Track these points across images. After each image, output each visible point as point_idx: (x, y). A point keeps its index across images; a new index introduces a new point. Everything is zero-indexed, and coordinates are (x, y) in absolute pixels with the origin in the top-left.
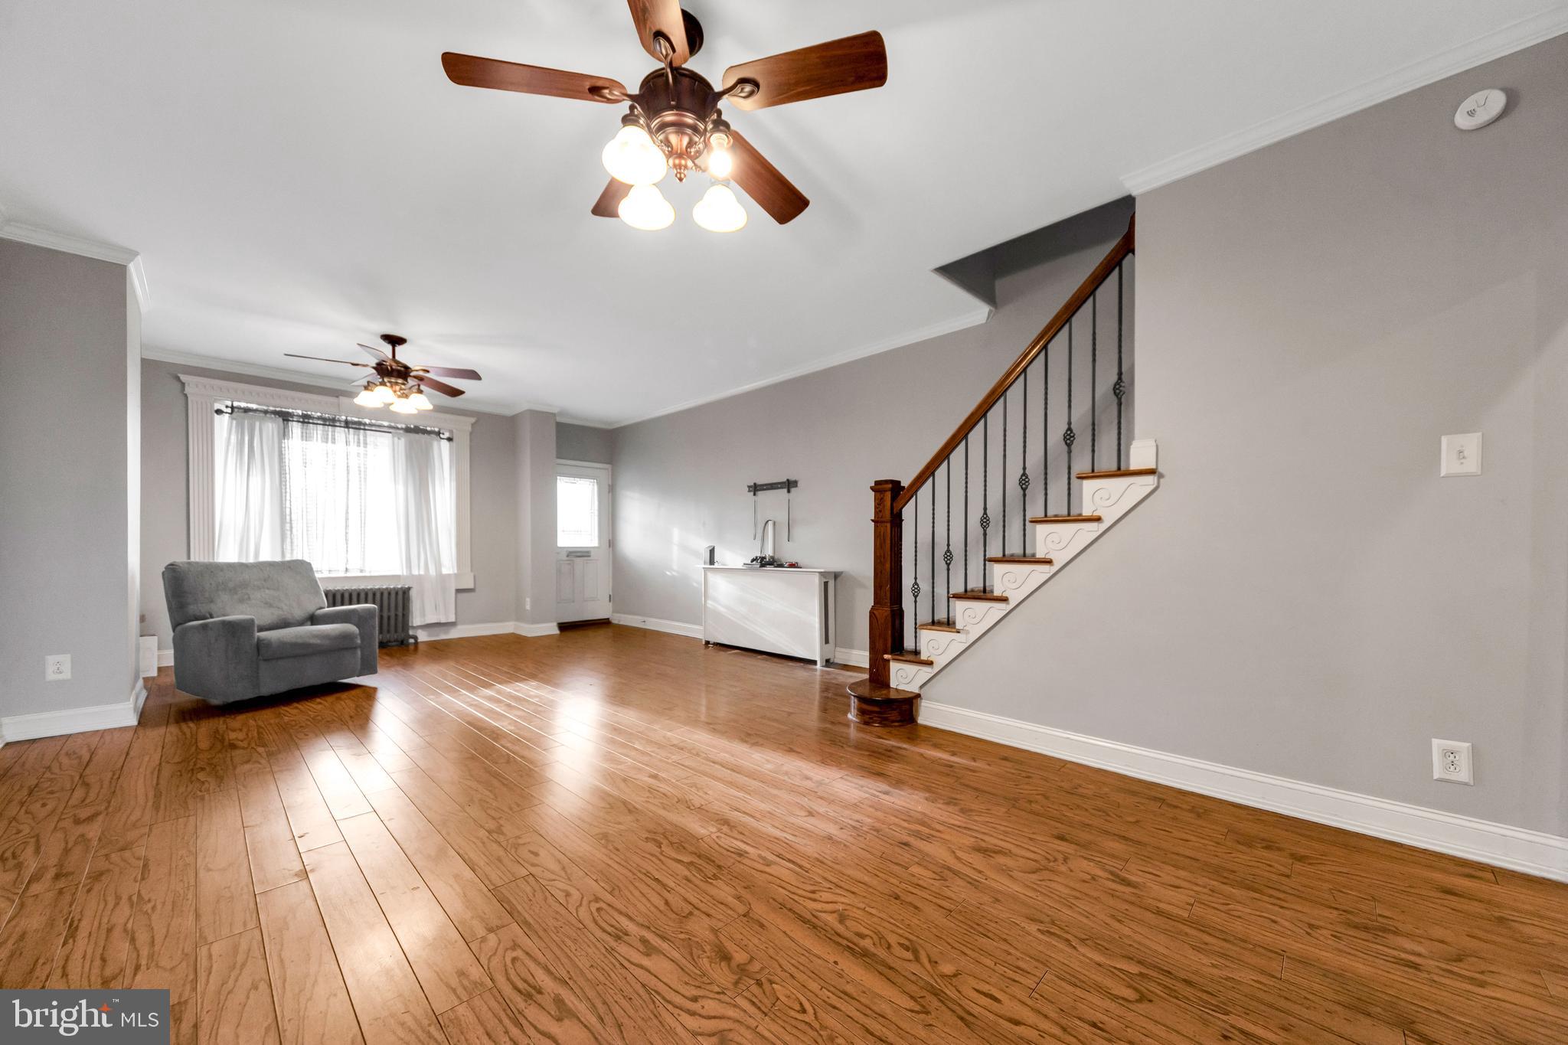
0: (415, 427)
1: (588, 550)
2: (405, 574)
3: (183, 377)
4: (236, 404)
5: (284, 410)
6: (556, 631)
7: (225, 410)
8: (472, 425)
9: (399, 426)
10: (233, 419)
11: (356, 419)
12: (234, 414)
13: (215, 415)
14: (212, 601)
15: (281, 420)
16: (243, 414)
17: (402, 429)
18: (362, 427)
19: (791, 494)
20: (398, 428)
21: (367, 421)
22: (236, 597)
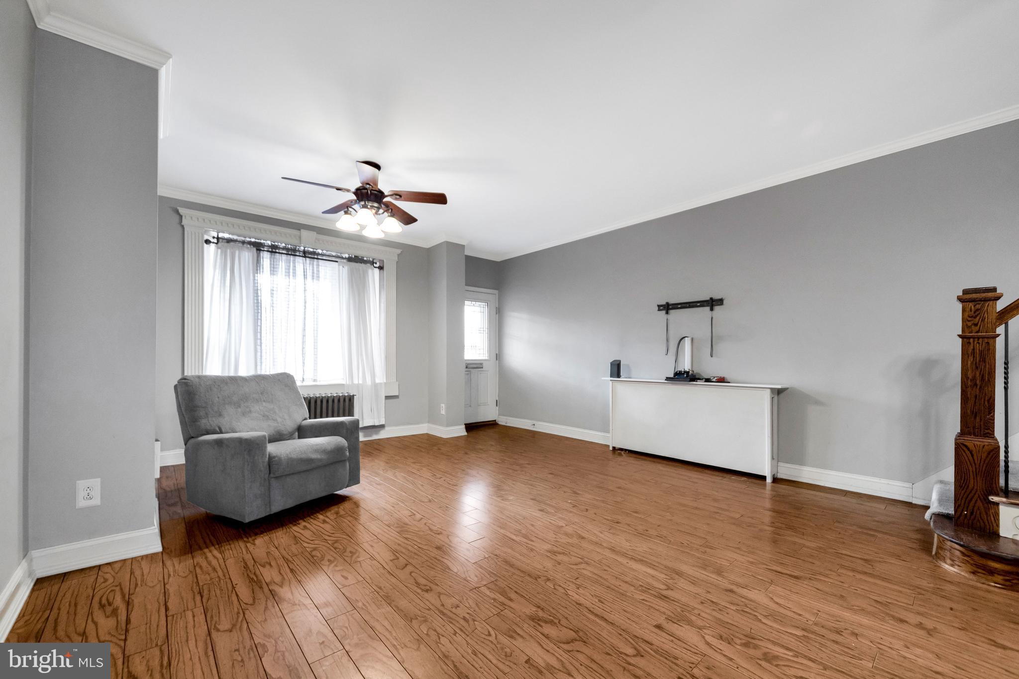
0: (355, 256)
1: (482, 362)
2: (348, 383)
3: (182, 211)
4: (221, 235)
5: (257, 241)
6: (464, 433)
7: (212, 240)
8: (398, 255)
9: (344, 256)
10: (218, 248)
11: (312, 250)
12: (220, 244)
13: (205, 244)
14: (220, 415)
15: (255, 249)
16: (226, 244)
17: (345, 258)
18: (316, 257)
19: (714, 312)
20: (342, 258)
21: (320, 251)
22: (239, 410)
